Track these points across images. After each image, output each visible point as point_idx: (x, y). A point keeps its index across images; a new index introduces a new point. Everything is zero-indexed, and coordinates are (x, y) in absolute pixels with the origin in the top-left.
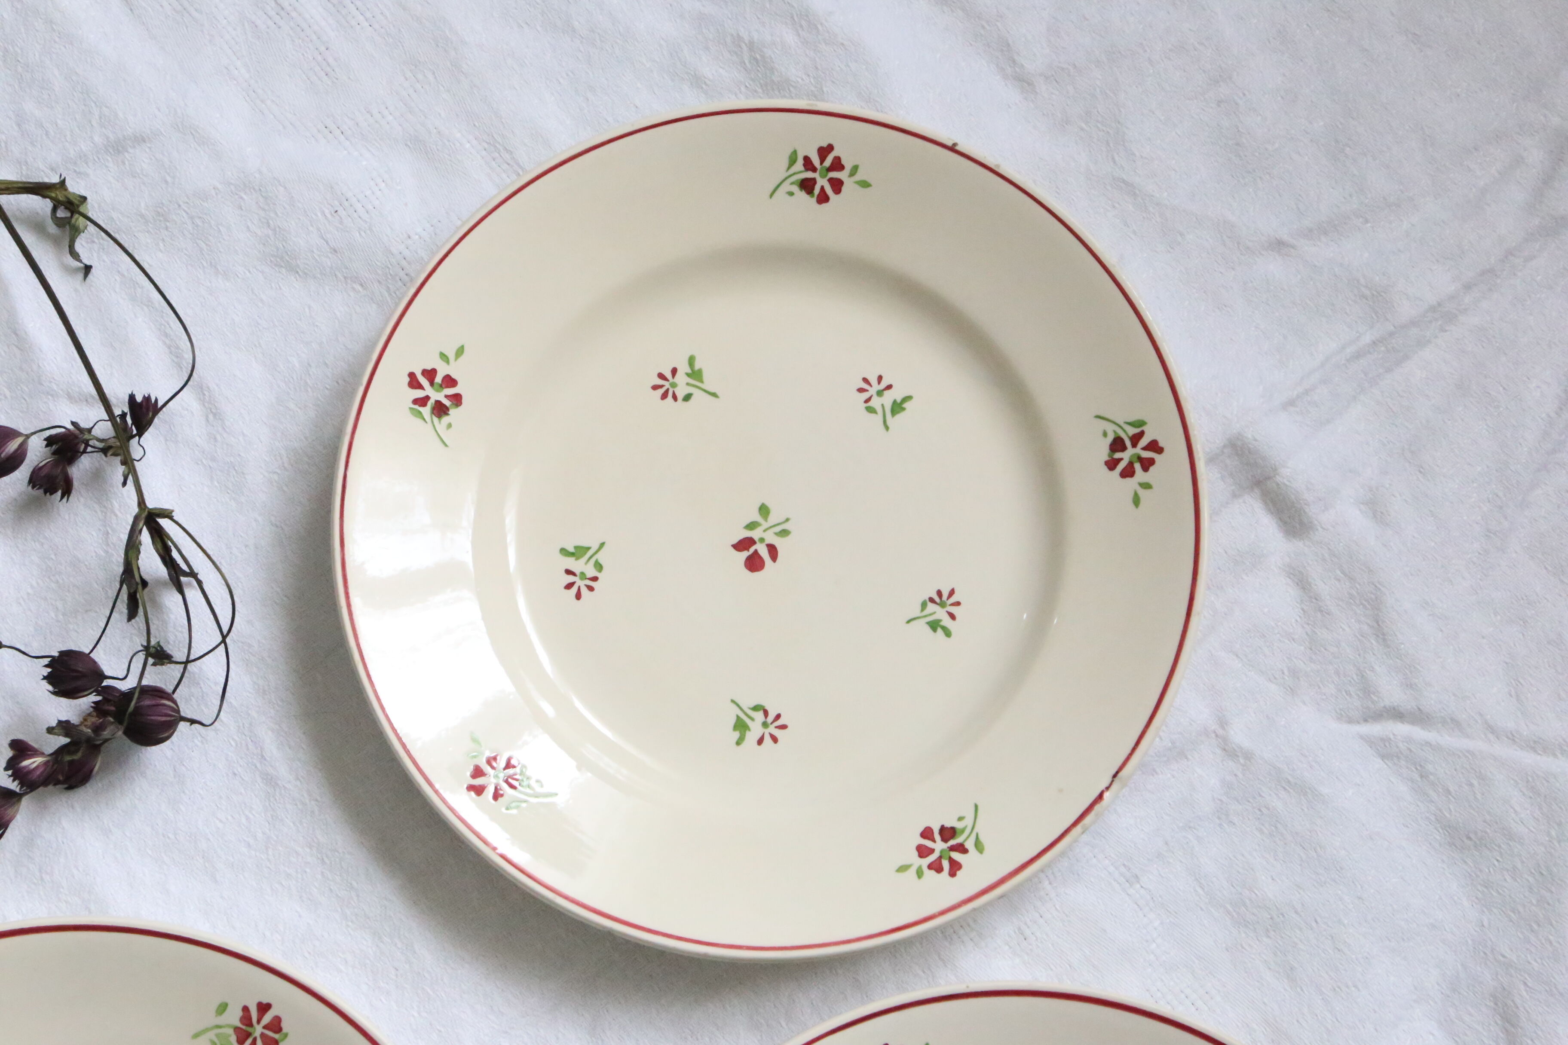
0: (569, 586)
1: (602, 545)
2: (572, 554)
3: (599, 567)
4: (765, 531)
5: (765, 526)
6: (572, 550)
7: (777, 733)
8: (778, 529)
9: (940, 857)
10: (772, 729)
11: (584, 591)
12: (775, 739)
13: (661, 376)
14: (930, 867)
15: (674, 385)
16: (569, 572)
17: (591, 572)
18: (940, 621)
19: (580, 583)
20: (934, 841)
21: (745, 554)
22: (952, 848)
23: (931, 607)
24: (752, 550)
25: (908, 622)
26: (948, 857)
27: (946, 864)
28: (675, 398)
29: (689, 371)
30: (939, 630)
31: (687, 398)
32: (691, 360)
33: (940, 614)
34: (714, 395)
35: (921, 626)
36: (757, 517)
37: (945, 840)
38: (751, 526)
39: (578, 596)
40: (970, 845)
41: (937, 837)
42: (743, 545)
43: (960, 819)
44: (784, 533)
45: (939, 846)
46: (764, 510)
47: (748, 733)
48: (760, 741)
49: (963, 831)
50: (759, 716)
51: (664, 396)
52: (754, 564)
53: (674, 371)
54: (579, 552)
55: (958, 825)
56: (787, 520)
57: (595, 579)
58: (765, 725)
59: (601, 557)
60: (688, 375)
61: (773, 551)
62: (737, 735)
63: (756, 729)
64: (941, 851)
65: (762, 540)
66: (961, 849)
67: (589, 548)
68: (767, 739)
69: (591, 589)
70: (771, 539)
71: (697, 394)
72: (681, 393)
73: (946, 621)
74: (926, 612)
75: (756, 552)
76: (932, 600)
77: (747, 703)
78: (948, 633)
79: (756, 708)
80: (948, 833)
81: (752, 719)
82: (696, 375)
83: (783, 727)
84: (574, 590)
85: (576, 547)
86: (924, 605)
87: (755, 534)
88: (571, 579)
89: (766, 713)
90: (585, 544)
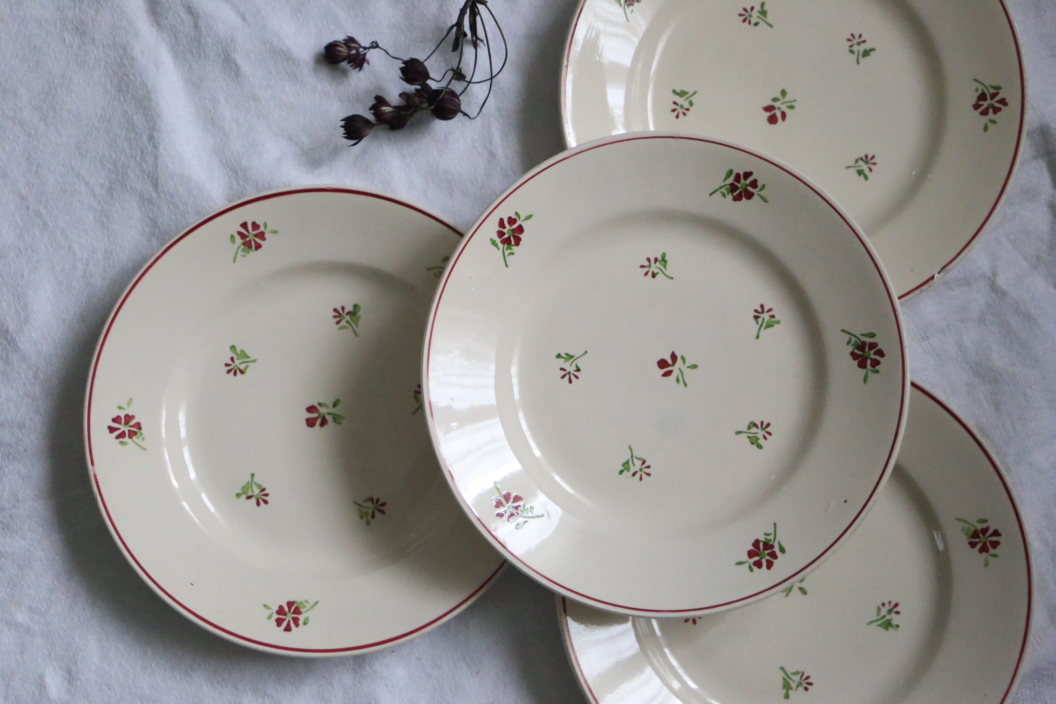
0: (674, 110)
3: (691, 104)
4: (782, 104)
5: (782, 101)
8: (789, 104)
11: (681, 115)
13: (745, 10)
15: (751, 16)
16: (675, 103)
17: (686, 105)
19: (680, 110)
21: (768, 114)
23: (861, 163)
24: (773, 112)
28: (750, 23)
29: (760, 10)
31: (756, 24)
32: (763, 4)
33: (865, 167)
34: (771, 26)
35: (853, 171)
36: (779, 96)
38: (775, 100)
42: (769, 109)
44: (792, 107)
46: (784, 93)
52: (772, 120)
53: (752, 9)
54: (682, 94)
56: (795, 101)
57: (688, 110)
59: (693, 99)
61: (784, 115)
65: (779, 108)
69: (685, 114)
70: (784, 108)
71: (762, 24)
72: (754, 20)
73: (867, 172)
78: (866, 178)
82: (763, 13)
84: (676, 113)
86: (857, 161)
87: (777, 105)
88: (675, 107)
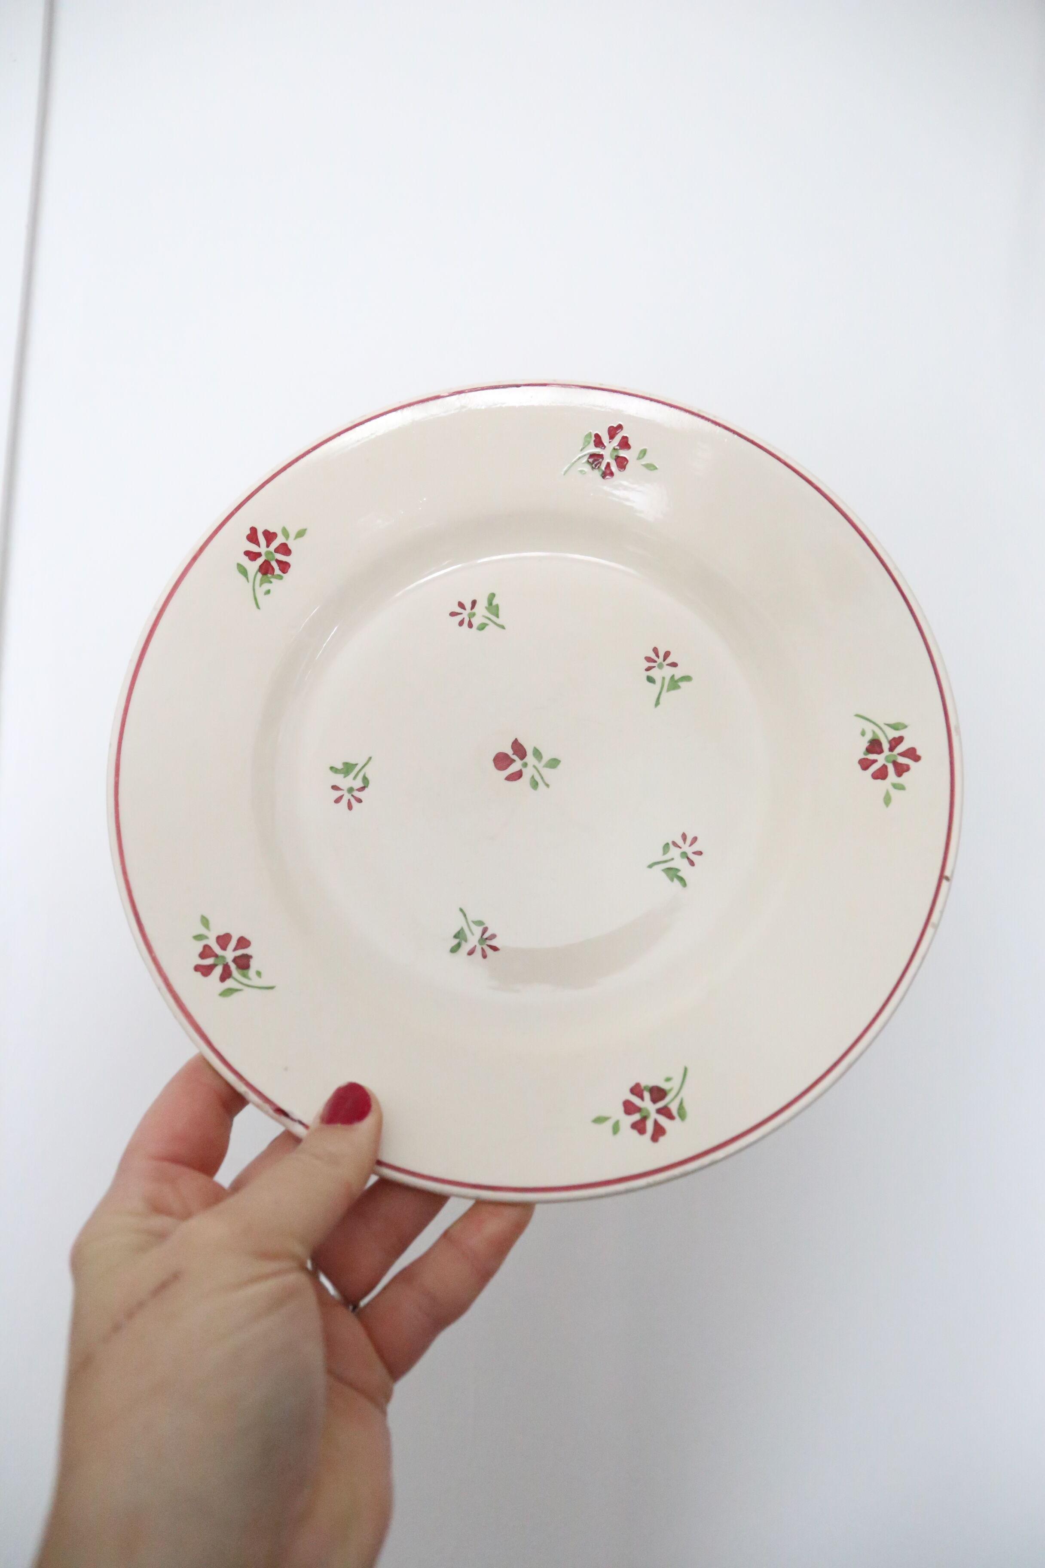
1: (503, 627)
2: (490, 603)
6: (495, 602)
7: (344, 801)
9: (216, 956)
10: (347, 796)
12: (337, 801)
14: (206, 947)
18: (466, 941)
20: (235, 949)
22: (226, 968)
25: (461, 910)
26: (216, 963)
27: (209, 961)
30: (456, 941)
37: (235, 960)
39: (453, 614)
40: (230, 983)
41: (239, 952)
43: (259, 974)
45: (229, 955)
47: (342, 775)
48: (335, 788)
49: (245, 976)
50: (359, 783)
51: (648, 659)
55: (252, 972)
58: (351, 790)
60: (673, 676)
62: (339, 766)
63: (345, 782)
64: (223, 957)
66: (226, 975)
67: (497, 616)
68: (338, 794)
74: (473, 926)
75: (513, 761)
76: (485, 930)
77: (369, 771)
79: (365, 780)
80: (243, 963)
81: (355, 778)
83: (350, 807)
85: (497, 606)
89: (362, 789)
90: (501, 613)
